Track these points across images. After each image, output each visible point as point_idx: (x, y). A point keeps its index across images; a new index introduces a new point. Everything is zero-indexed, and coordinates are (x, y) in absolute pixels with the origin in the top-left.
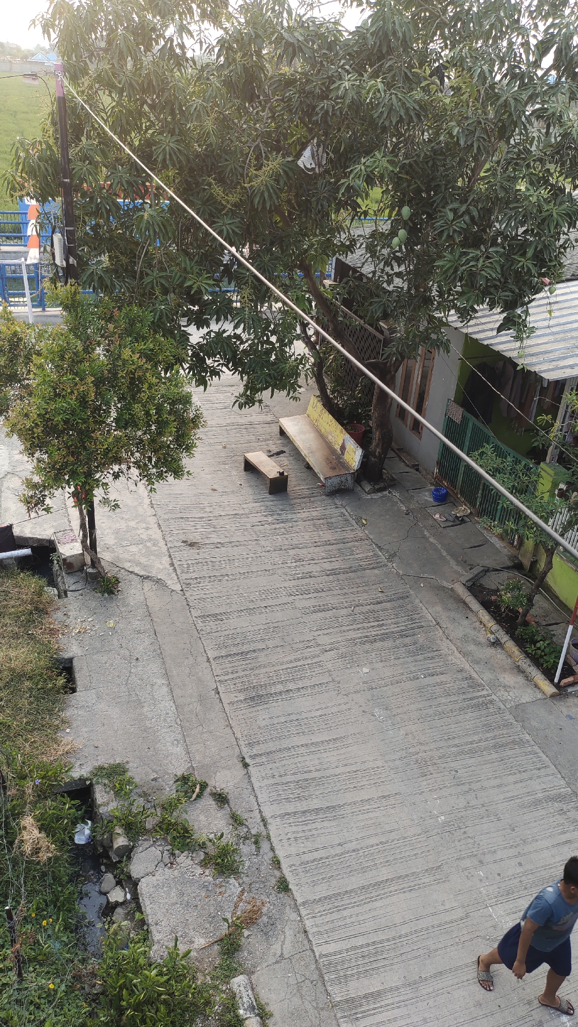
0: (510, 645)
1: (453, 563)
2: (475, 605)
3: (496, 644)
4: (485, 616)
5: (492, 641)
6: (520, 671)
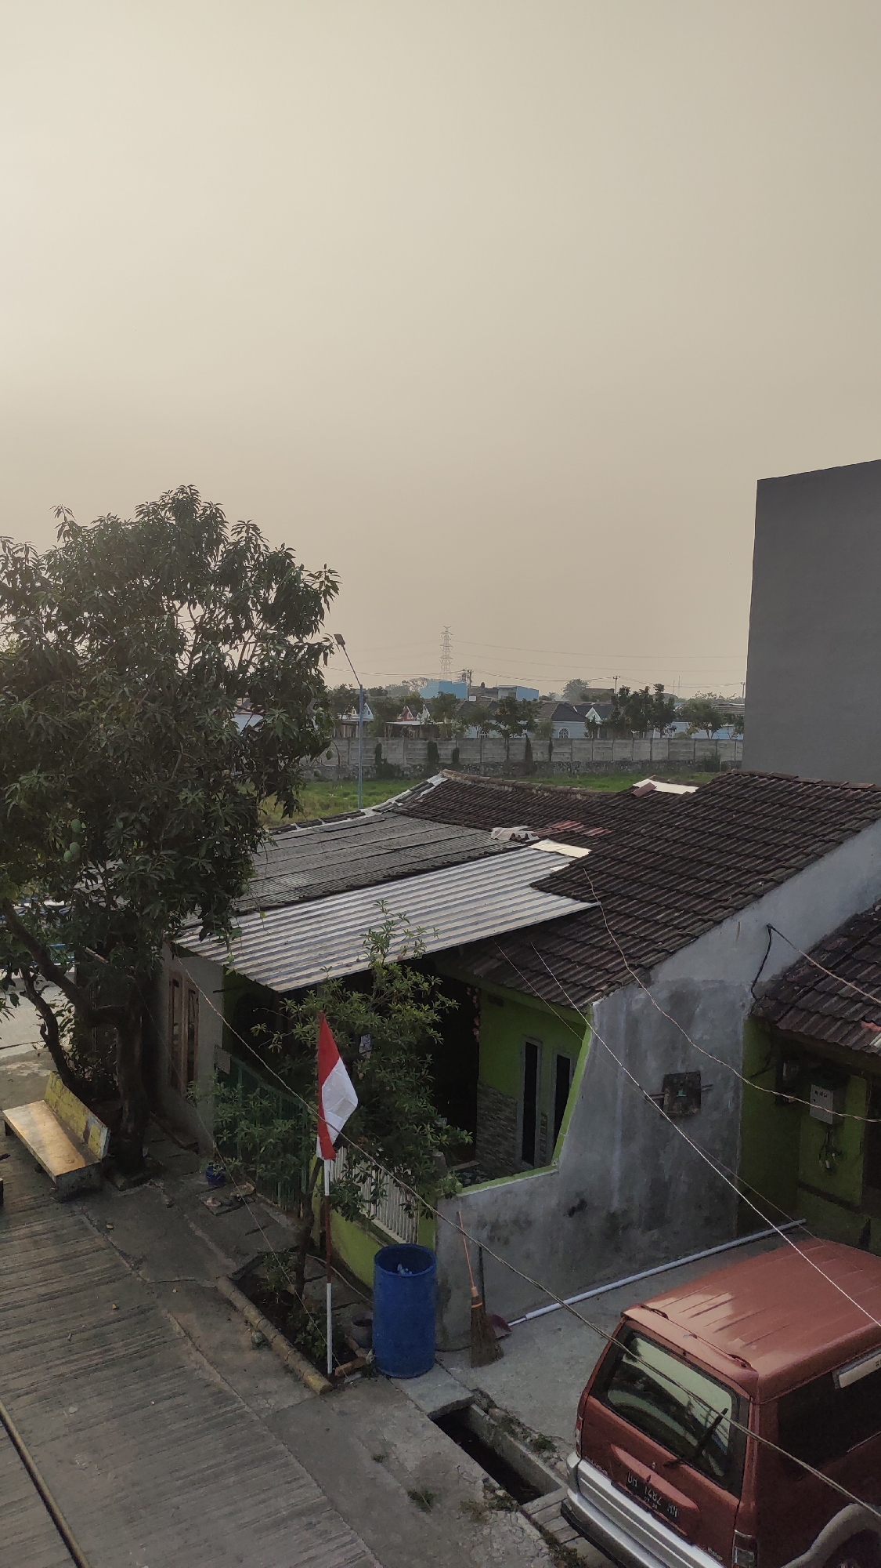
0: (280, 1342)
1: (221, 1255)
2: (240, 1300)
3: (263, 1344)
4: (252, 1313)
5: (257, 1341)
6: (288, 1370)
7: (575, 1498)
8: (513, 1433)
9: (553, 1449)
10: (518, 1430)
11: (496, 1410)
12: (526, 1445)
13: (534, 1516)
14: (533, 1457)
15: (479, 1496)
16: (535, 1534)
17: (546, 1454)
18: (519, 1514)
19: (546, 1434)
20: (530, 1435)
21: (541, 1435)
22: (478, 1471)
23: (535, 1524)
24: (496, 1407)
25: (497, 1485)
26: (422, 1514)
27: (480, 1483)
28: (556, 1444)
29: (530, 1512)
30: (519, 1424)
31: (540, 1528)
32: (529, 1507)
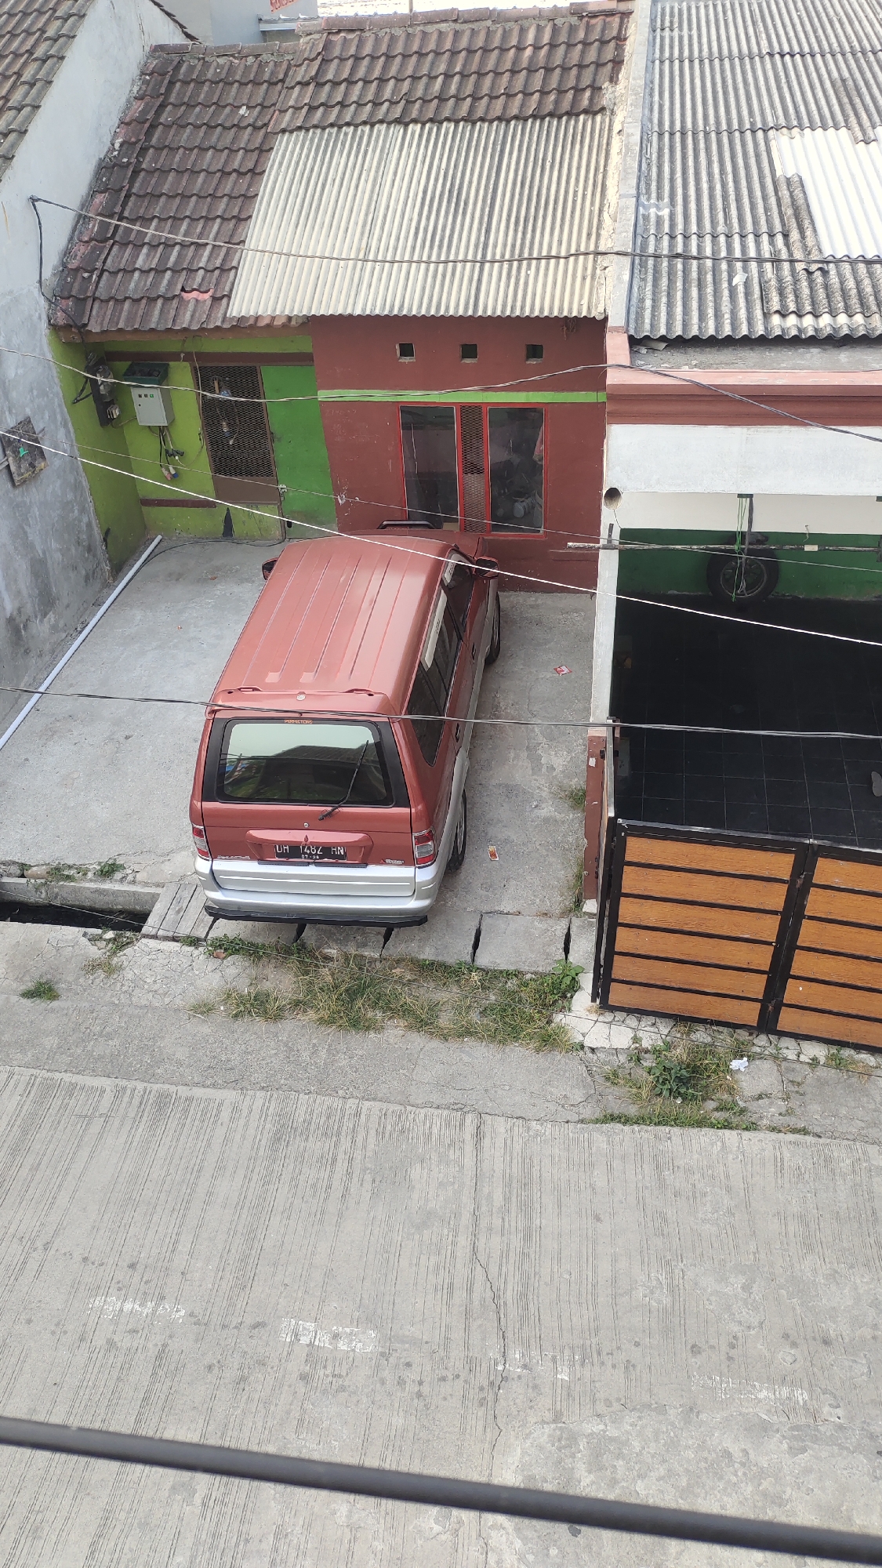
7: (218, 895)
8: (68, 878)
9: (122, 867)
10: (72, 872)
11: (34, 869)
12: (91, 881)
13: (161, 933)
14: (107, 886)
15: (95, 952)
16: (174, 946)
17: (118, 875)
18: (144, 941)
19: (104, 860)
20: (88, 870)
21: (100, 863)
22: (70, 934)
23: (166, 938)
24: (30, 866)
25: (99, 931)
26: (55, 1004)
27: (84, 941)
28: (122, 862)
29: (153, 932)
30: (70, 867)
31: (174, 939)
32: (145, 930)
